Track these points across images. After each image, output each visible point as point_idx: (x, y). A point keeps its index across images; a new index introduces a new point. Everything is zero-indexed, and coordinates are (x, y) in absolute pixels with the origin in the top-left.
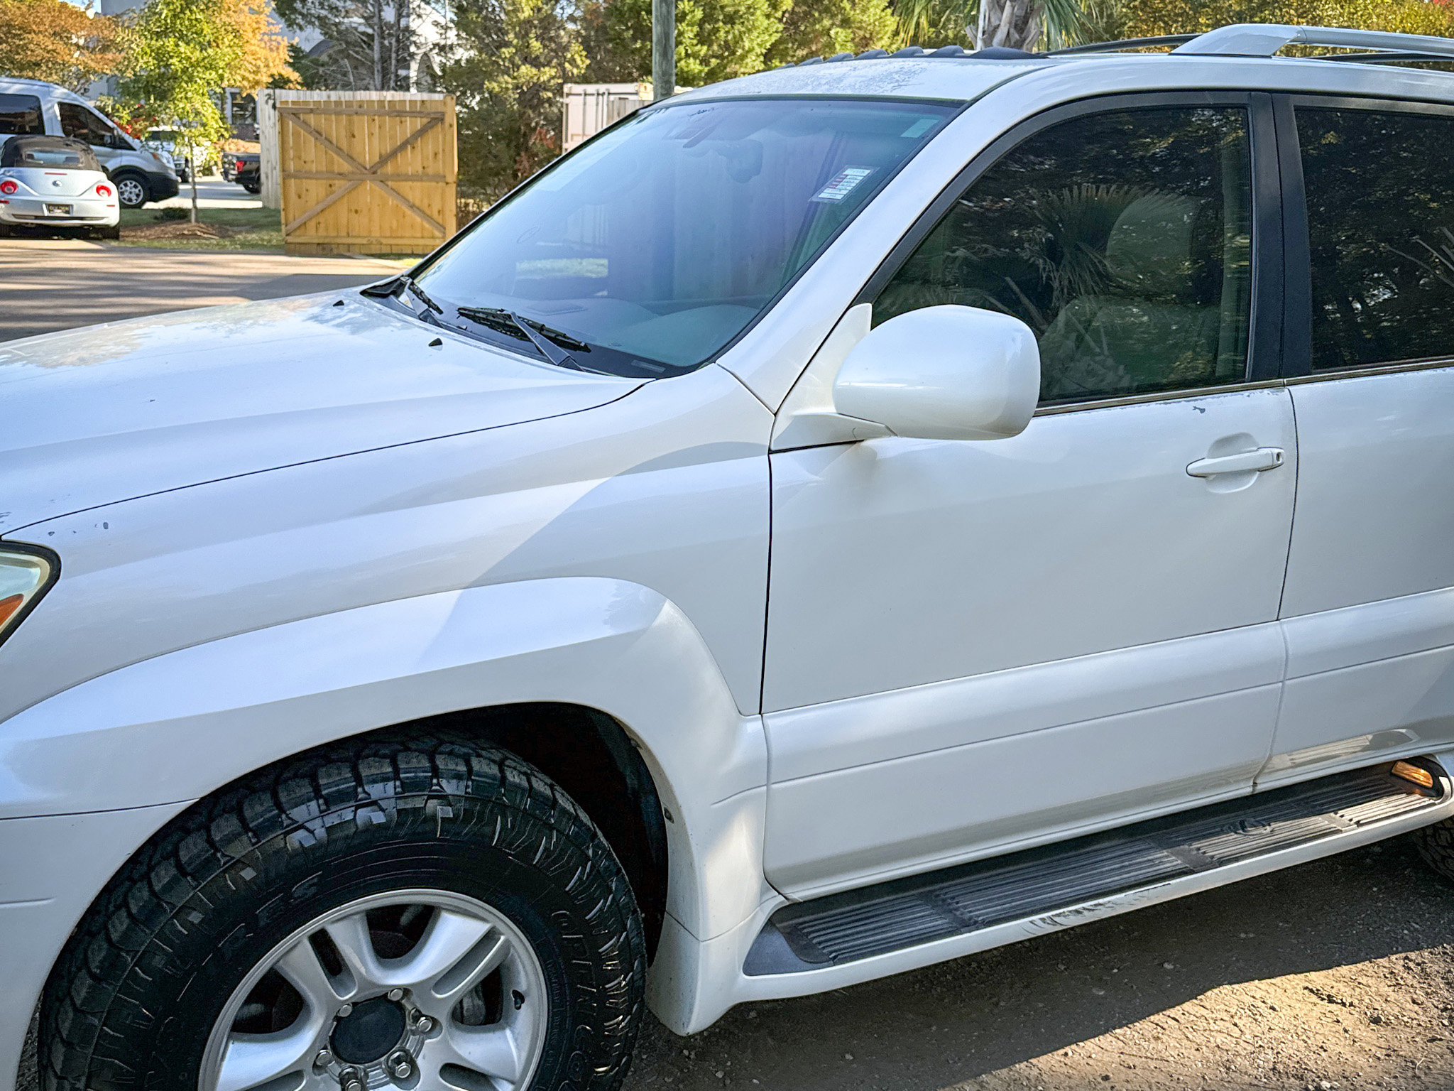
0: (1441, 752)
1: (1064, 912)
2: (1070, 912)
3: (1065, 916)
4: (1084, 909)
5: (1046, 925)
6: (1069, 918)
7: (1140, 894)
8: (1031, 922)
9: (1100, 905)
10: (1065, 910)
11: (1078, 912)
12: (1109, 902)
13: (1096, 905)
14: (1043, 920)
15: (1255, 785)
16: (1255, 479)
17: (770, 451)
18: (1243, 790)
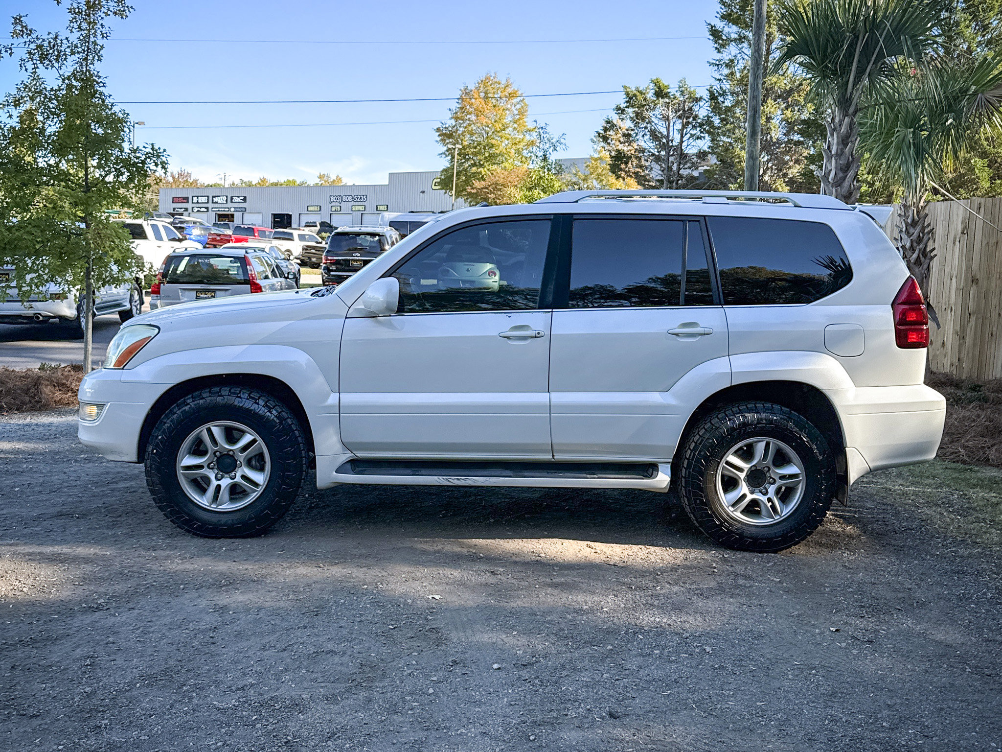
0: (660, 462)
5: (445, 481)
6: (454, 481)
11: (458, 479)
14: (443, 479)
15: (553, 456)
16: (530, 340)
17: (346, 318)
18: (548, 457)
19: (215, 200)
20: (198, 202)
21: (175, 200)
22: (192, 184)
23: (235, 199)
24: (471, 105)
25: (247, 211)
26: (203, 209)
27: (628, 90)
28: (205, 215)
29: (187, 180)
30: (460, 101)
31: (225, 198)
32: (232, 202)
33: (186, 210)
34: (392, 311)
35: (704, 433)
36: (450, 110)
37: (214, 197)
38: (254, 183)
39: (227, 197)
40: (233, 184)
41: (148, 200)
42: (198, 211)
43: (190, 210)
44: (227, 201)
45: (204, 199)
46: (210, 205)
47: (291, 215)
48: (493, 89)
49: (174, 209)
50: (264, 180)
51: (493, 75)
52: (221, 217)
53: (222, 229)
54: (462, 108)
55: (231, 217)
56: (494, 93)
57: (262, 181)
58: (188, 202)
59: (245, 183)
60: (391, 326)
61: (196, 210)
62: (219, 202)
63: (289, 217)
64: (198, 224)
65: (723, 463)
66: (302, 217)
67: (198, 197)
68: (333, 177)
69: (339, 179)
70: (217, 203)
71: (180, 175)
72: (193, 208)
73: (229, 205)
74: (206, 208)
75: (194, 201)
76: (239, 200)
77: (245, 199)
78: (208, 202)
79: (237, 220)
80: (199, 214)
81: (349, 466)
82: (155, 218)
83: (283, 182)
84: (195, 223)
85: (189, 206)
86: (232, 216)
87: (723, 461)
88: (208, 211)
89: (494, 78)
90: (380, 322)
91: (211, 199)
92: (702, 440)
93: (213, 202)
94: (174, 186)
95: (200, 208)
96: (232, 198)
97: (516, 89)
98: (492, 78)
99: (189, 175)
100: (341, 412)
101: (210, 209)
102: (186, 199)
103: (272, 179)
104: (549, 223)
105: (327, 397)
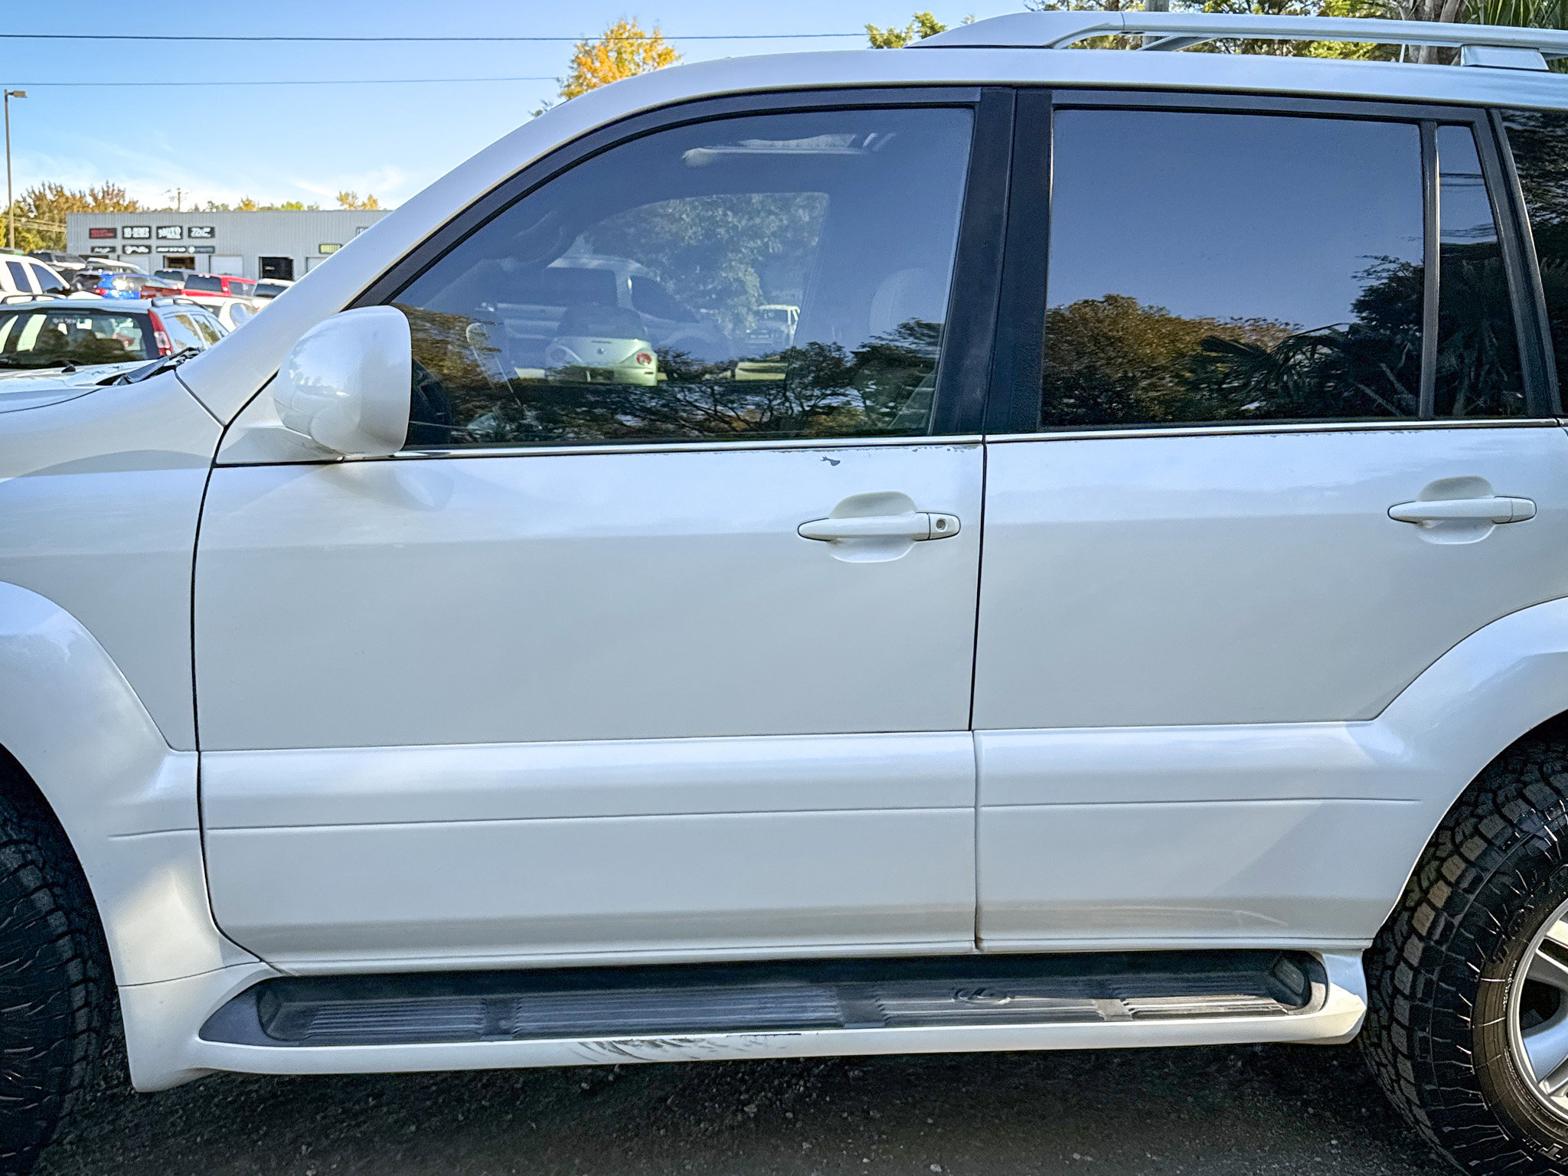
0: (1330, 951)
1: (632, 1040)
2: (643, 1041)
3: (634, 1046)
4: (664, 1042)
5: (606, 1052)
6: (641, 1049)
7: (753, 1038)
8: (582, 1044)
9: (689, 1041)
10: (635, 1038)
11: (653, 1044)
12: (703, 1040)
13: (681, 1040)
14: (600, 1044)
15: (977, 940)
16: (910, 549)
17: (214, 465)
18: (961, 944)
19: (162, 233)
20: (132, 238)
21: (94, 233)
22: (126, 208)
23: (196, 232)
24: (594, 72)
25: (217, 251)
26: (142, 249)
27: (875, 32)
28: (144, 259)
29: (118, 202)
30: (575, 66)
31: (178, 230)
32: (190, 236)
33: (113, 249)
34: (388, 440)
35: (1484, 854)
36: (558, 80)
37: (159, 228)
38: (231, 208)
39: (181, 228)
40: (197, 209)
41: (54, 236)
42: (134, 252)
43: (119, 251)
44: (181, 234)
45: (143, 232)
46: (154, 242)
47: (291, 261)
48: (632, 45)
49: (93, 249)
50: (248, 204)
51: (631, 22)
52: (173, 262)
53: (166, 281)
54: (578, 77)
55: (190, 262)
56: (632, 53)
57: (246, 205)
58: (115, 237)
59: (217, 207)
60: (394, 495)
61: (129, 250)
62: (169, 236)
63: (289, 262)
64: (128, 271)
65: (1534, 949)
66: (311, 262)
67: (132, 228)
68: (362, 199)
69: (373, 201)
70: (164, 238)
71: (106, 193)
72: (124, 247)
73: (186, 241)
74: (146, 247)
75: (126, 235)
76: (202, 233)
77: (212, 232)
78: (150, 237)
79: (201, 269)
80: (135, 258)
81: (249, 1011)
82: (55, 262)
83: (279, 206)
84: (125, 269)
85: (118, 243)
86: (192, 260)
87: (1538, 940)
88: (150, 252)
89: (633, 26)
90: (350, 483)
91: (155, 231)
92: (1478, 880)
93: (158, 238)
94: (96, 211)
95: (138, 246)
96: (190, 231)
97: (670, 47)
98: (628, 27)
99: (121, 194)
100: (206, 825)
101: (154, 249)
102: (112, 233)
103: (262, 201)
104: (966, 117)
105: (149, 766)
